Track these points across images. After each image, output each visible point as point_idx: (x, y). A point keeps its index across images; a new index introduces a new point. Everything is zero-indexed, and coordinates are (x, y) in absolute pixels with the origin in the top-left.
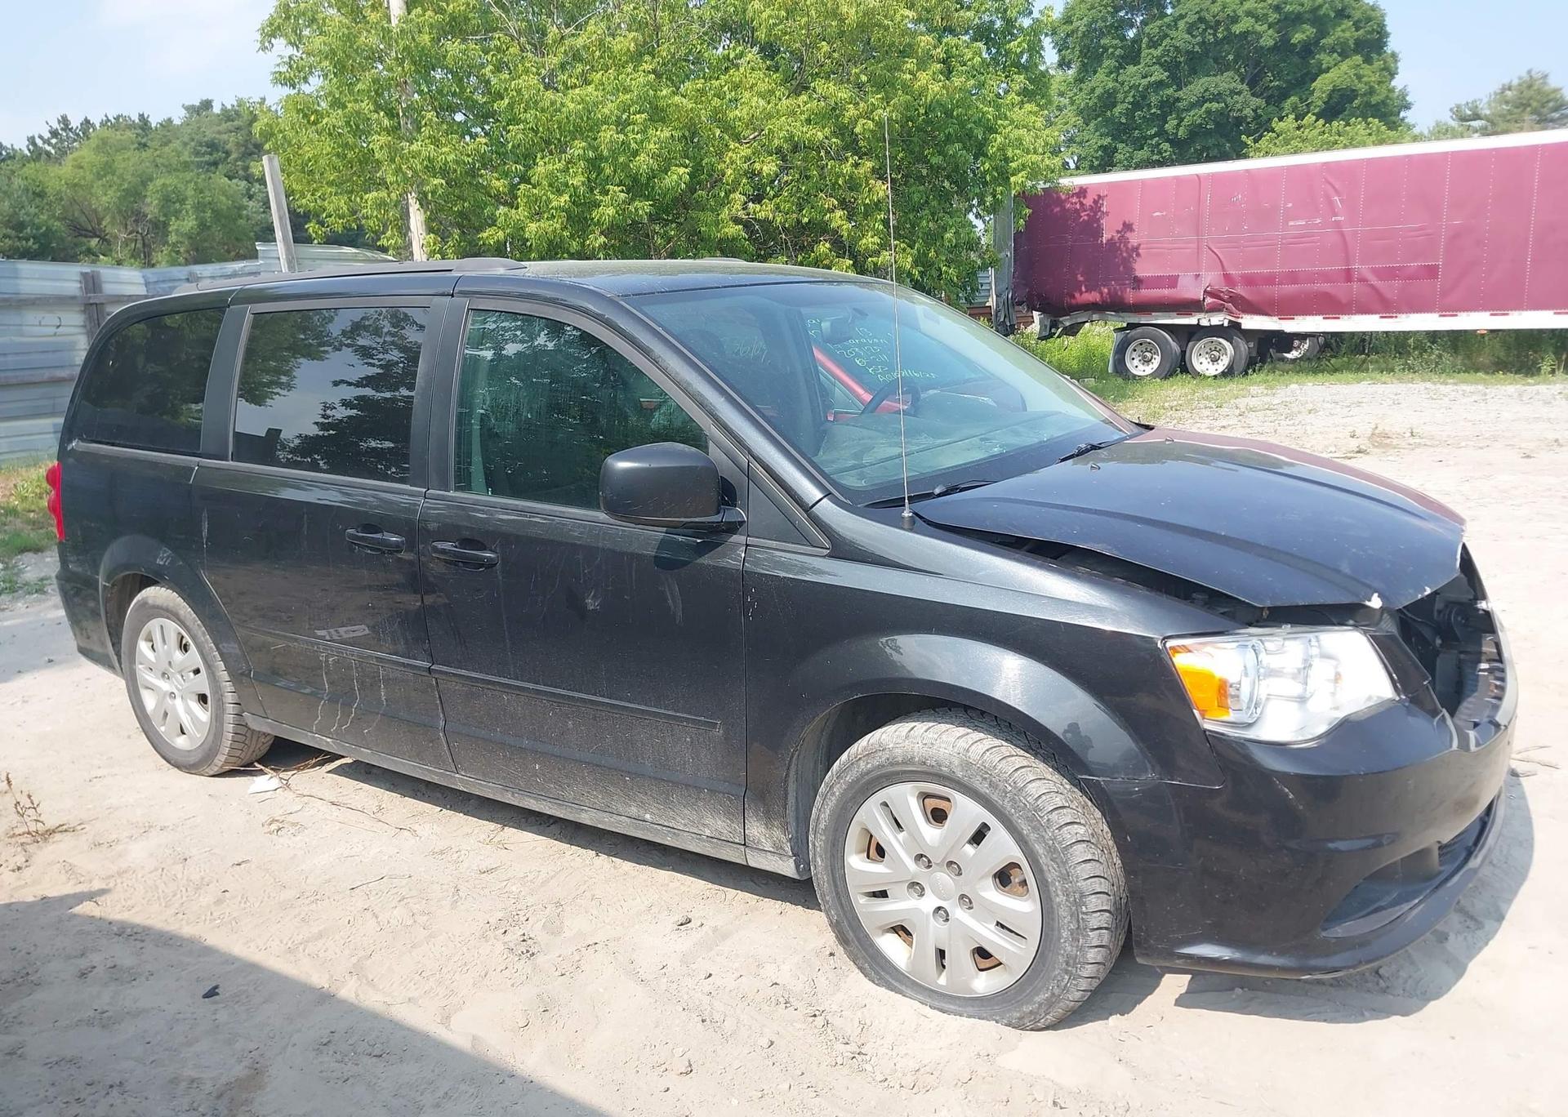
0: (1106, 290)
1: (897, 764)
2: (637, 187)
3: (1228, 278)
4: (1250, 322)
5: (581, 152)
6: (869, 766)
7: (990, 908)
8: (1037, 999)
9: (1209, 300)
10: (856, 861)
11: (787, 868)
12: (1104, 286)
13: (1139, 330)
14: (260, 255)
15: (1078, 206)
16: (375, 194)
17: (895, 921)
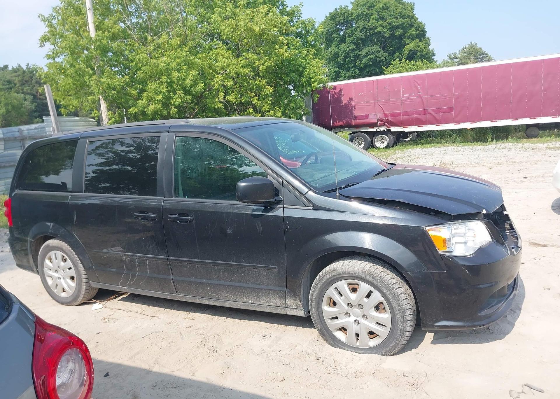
0: (345, 121)
1: (340, 274)
2: (187, 91)
3: (385, 115)
4: (394, 129)
5: (165, 80)
6: (330, 276)
7: (373, 318)
8: (391, 345)
9: (379, 122)
10: (326, 308)
11: (301, 313)
12: (344, 119)
13: (357, 134)
14: (45, 121)
15: (333, 93)
16: (91, 97)
17: (340, 326)
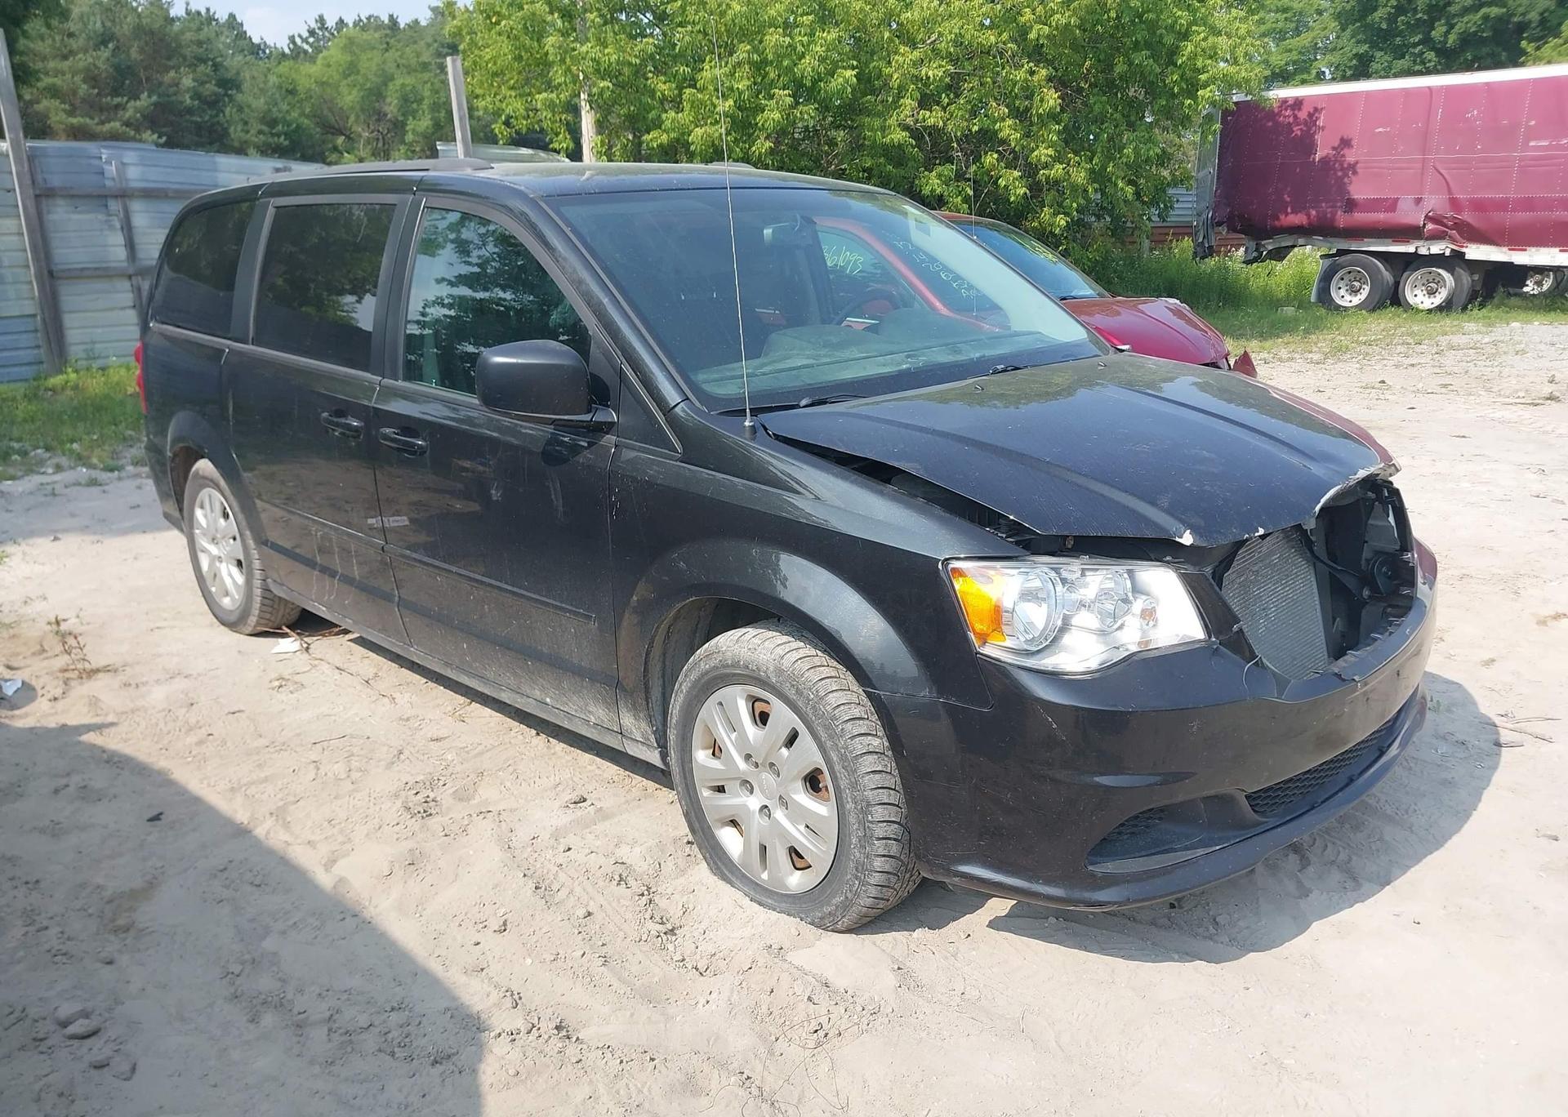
0: (1314, 213)
1: (728, 666)
2: (803, 91)
3: (1455, 203)
4: (1476, 252)
5: (745, 55)
6: (707, 666)
7: (801, 810)
8: (834, 901)
9: (1430, 226)
10: (701, 756)
11: (654, 757)
12: (1313, 208)
13: (1349, 257)
14: (440, 154)
15: (1291, 120)
16: (544, 95)
17: (728, 814)
